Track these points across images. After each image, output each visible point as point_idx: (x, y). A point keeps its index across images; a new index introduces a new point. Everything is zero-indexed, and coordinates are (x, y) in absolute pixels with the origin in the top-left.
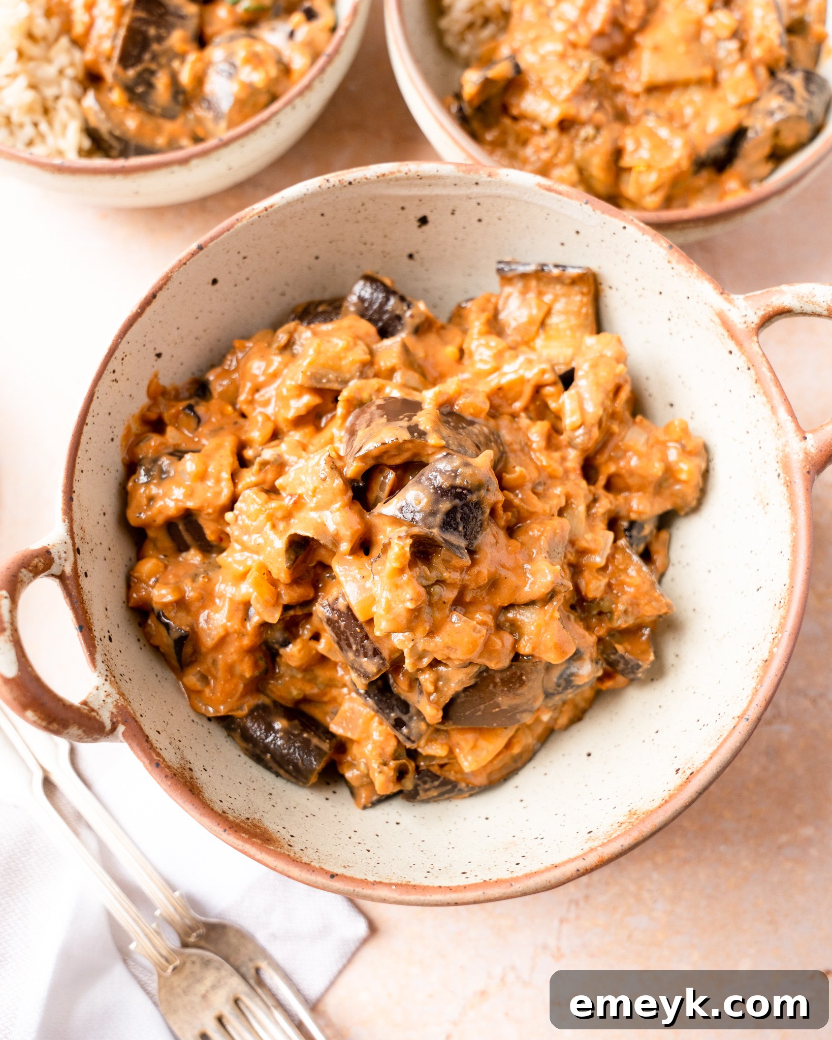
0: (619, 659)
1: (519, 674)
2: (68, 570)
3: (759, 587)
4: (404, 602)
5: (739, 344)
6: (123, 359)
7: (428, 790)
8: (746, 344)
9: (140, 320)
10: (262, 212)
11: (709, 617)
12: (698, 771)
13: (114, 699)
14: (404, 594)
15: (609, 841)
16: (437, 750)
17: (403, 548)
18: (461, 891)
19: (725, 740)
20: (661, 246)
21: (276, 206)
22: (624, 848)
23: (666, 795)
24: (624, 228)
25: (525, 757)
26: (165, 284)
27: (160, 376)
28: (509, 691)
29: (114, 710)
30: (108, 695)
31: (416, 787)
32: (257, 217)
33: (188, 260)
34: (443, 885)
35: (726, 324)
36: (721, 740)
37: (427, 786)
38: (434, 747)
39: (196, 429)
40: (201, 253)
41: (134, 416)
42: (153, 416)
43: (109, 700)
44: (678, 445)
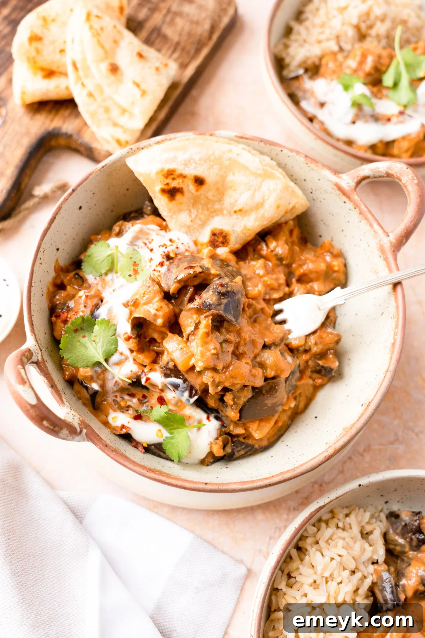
0: (321, 368)
1: (273, 386)
2: (40, 359)
3: (382, 313)
4: (210, 351)
5: (348, 197)
6: (43, 252)
7: (240, 451)
8: (351, 196)
9: (49, 231)
10: (101, 169)
11: (361, 336)
12: (372, 400)
13: (77, 418)
14: (210, 346)
15: (337, 441)
16: (240, 431)
17: (208, 321)
18: (271, 478)
19: (382, 384)
20: (301, 156)
21: (108, 165)
22: (345, 442)
23: (359, 415)
24: (282, 151)
25: (284, 428)
26: (59, 211)
27: (59, 261)
28: (270, 396)
29: (79, 422)
30: (74, 416)
31: (233, 450)
32: (99, 172)
33: (69, 197)
34: (261, 478)
35: (340, 189)
36: (380, 384)
37: (239, 449)
38: (238, 429)
39: (82, 285)
40: (75, 193)
41: (50, 282)
42: (59, 282)
43: (75, 418)
44: (329, 254)
